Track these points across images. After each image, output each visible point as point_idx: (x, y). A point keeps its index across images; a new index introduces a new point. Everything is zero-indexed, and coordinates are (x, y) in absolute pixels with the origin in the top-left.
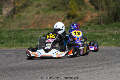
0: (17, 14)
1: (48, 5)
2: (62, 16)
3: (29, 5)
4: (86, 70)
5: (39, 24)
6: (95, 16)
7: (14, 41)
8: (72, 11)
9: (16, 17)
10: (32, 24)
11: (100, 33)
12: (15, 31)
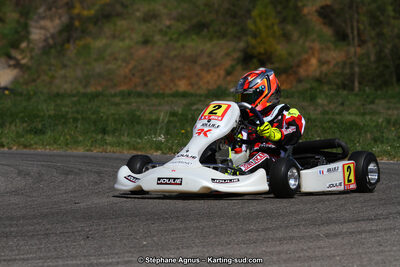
0: (77, 42)
1: (180, 18)
2: (227, 54)
3: (119, 15)
4: (336, 228)
5: (147, 78)
6: (333, 62)
7: (76, 127)
8: (258, 39)
9: (75, 51)
10: (125, 77)
11: (356, 114)
12: (74, 96)
